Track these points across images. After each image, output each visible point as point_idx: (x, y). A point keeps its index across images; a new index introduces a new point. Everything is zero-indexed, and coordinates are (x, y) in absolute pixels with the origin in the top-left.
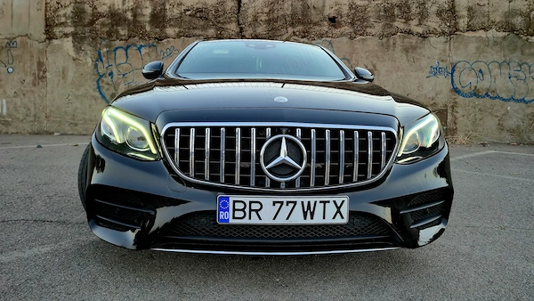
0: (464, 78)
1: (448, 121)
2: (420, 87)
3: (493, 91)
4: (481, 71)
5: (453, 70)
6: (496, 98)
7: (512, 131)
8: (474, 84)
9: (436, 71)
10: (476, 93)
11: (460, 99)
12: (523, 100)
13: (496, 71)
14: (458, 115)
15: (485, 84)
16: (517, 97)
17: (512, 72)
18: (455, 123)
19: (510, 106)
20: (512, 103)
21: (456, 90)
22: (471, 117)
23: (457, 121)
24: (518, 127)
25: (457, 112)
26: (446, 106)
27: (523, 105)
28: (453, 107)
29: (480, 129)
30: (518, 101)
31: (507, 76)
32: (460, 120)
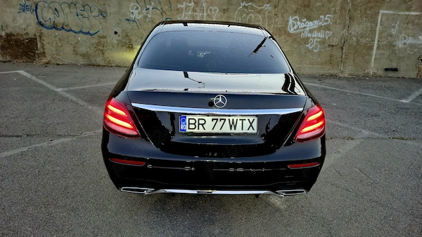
0: (45, 14)
1: (39, 46)
2: (14, 19)
3: (67, 26)
4: (56, 10)
5: (36, 8)
6: (69, 31)
7: (83, 56)
8: (53, 20)
9: (24, 8)
10: (55, 27)
11: (44, 31)
12: (88, 33)
13: (67, 10)
14: (44, 42)
15: (60, 20)
16: (84, 30)
17: (79, 11)
18: (44, 49)
19: (80, 37)
20: (81, 34)
21: (40, 24)
22: (54, 45)
23: (45, 47)
24: (87, 53)
25: (43, 40)
26: (35, 35)
27: (89, 36)
28: (40, 36)
29: (62, 53)
30: (85, 33)
31: (75, 14)
32: (47, 46)
